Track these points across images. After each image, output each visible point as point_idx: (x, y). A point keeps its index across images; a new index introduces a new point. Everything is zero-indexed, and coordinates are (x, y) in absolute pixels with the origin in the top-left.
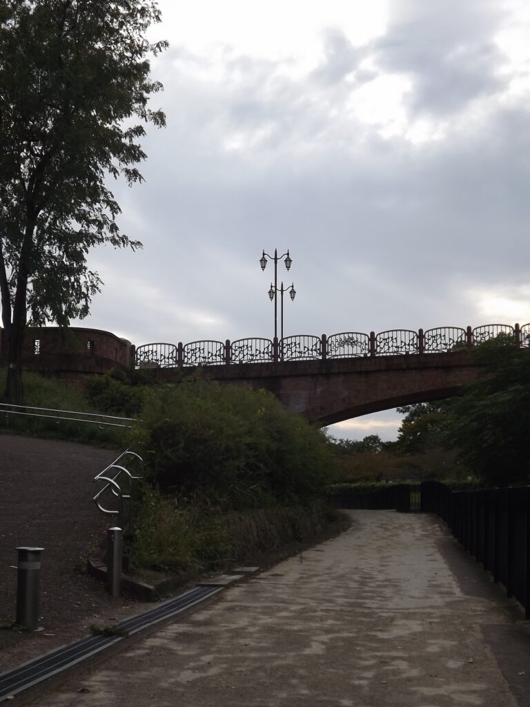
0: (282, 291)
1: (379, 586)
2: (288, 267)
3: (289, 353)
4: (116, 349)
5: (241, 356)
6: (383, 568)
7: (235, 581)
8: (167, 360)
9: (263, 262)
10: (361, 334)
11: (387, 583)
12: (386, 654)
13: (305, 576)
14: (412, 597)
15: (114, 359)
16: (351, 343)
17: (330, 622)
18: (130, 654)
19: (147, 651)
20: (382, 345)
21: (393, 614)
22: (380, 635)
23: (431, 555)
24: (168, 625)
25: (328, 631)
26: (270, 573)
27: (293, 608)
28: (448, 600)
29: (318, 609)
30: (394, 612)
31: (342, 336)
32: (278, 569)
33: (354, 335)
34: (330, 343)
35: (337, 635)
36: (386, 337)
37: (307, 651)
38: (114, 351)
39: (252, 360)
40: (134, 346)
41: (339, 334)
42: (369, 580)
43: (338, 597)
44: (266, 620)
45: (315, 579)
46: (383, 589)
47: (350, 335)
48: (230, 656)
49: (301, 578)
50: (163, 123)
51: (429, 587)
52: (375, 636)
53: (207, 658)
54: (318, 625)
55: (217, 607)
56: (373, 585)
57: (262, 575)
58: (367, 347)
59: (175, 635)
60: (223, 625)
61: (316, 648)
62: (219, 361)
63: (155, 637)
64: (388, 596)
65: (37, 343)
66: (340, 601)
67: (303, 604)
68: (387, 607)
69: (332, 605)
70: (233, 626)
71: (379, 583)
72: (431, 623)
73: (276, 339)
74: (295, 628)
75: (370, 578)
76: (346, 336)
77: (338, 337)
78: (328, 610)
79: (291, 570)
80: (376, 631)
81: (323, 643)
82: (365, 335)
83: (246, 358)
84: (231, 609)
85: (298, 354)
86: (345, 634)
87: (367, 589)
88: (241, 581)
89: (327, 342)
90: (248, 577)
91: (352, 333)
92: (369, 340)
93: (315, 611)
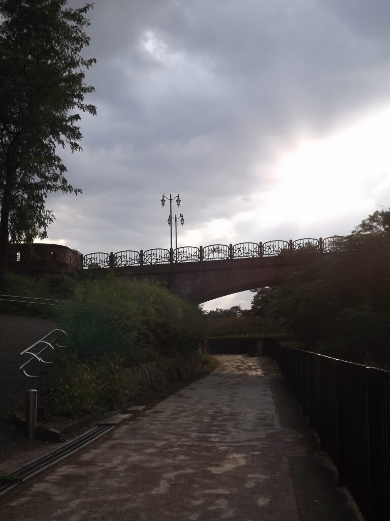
0: (176, 219)
1: (224, 420)
2: (178, 205)
3: (180, 257)
4: (70, 257)
5: (150, 260)
6: (230, 403)
7: (125, 420)
8: (103, 263)
9: (163, 201)
10: (224, 245)
11: (231, 417)
12: (214, 491)
13: (176, 412)
14: (245, 430)
15: (69, 263)
16: (218, 251)
17: (181, 457)
18: (14, 504)
19: (29, 498)
20: (237, 252)
21: (227, 448)
22: (215, 470)
23: (265, 391)
24: (60, 467)
25: (177, 468)
26: (153, 410)
27: (159, 444)
28: (270, 431)
29: (176, 445)
30: (229, 446)
31: (212, 247)
32: (160, 406)
33: (220, 246)
34: (205, 251)
35: (182, 472)
36: (239, 247)
37: (155, 491)
38: (69, 258)
39: (157, 262)
40: (82, 255)
41: (211, 246)
42: (218, 414)
43: (193, 431)
44: (135, 458)
45: (183, 414)
46: (226, 423)
47: (217, 246)
48: (93, 499)
49: (172, 414)
50: (95, 113)
51: (258, 419)
52: (210, 471)
53: (73, 504)
54: (171, 461)
55: (104, 445)
56: (220, 419)
57: (147, 412)
58: (228, 253)
59: (59, 478)
60: (101, 464)
61: (163, 488)
62: (137, 264)
63: (42, 482)
64: (228, 429)
65: (18, 254)
66: (194, 435)
67: (166, 440)
68: (226, 441)
69: (186, 439)
70: (108, 465)
71: (225, 417)
72: (254, 455)
73: (171, 249)
74: (153, 465)
75: (220, 413)
76: (215, 246)
77: (210, 247)
78: (183, 445)
79: (168, 406)
80: (212, 466)
81: (169, 480)
82: (226, 246)
83: (153, 261)
84: (113, 447)
85: (185, 259)
86: (188, 471)
87: (216, 423)
88: (129, 419)
89: (203, 251)
90: (136, 415)
91: (219, 245)
92: (229, 249)
93: (173, 446)
